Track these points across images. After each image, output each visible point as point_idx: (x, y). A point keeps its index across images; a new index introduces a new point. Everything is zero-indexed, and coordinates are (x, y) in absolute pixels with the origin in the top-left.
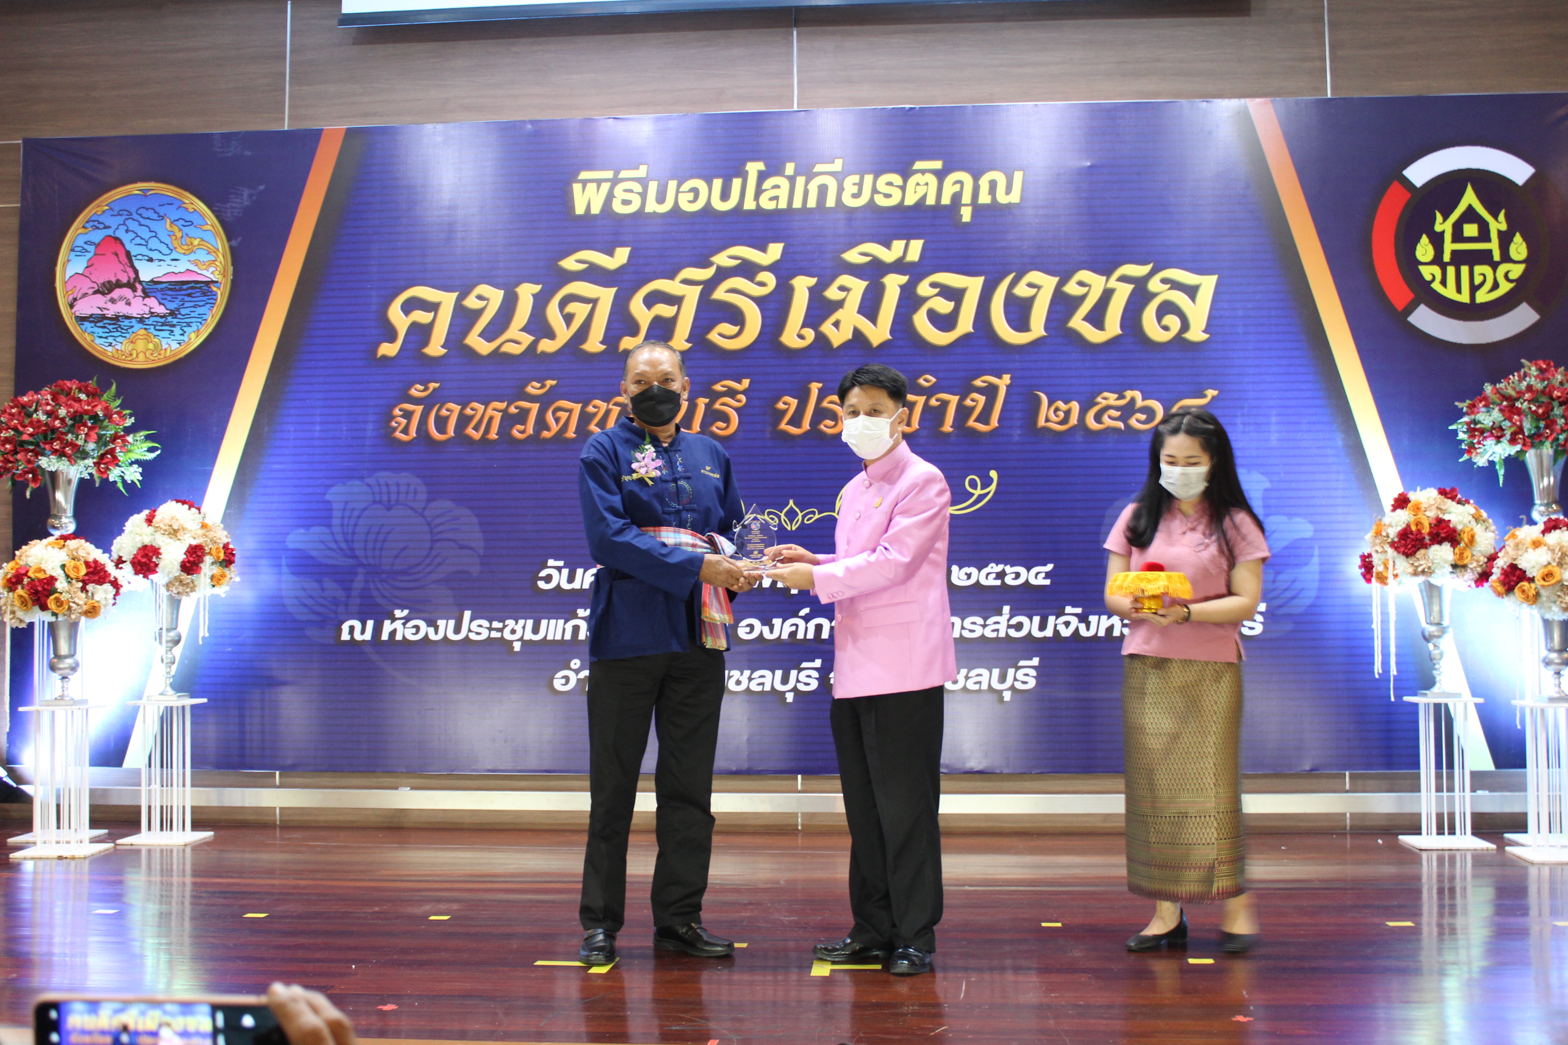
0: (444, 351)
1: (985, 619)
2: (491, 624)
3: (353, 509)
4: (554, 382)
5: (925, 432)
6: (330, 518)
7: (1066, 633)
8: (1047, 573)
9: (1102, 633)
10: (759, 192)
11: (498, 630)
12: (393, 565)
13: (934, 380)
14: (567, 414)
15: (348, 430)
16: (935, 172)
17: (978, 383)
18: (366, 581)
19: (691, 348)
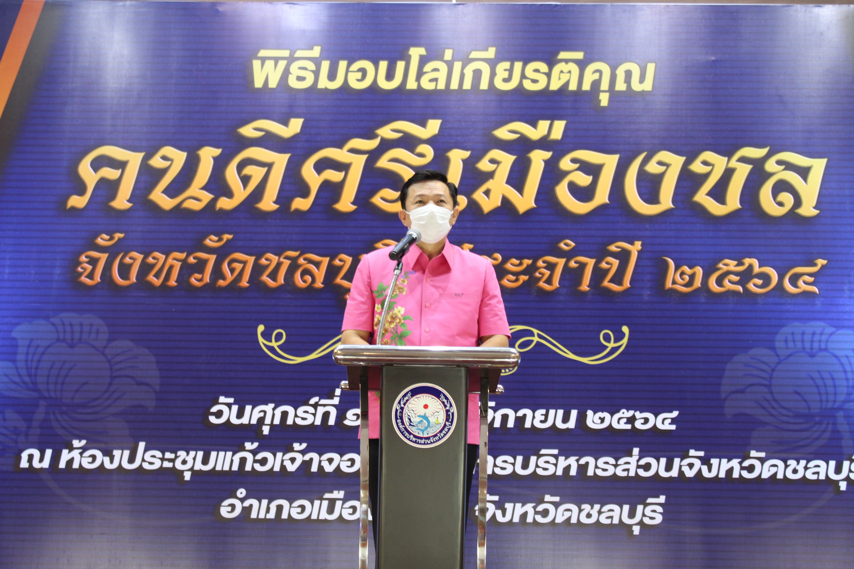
0: (129, 205)
1: (617, 460)
2: (163, 455)
3: (38, 347)
4: (230, 237)
5: (565, 291)
6: (16, 353)
7: (690, 473)
8: (672, 419)
9: (722, 475)
10: (420, 74)
11: (170, 460)
12: (73, 398)
13: (573, 244)
14: (241, 265)
15: (36, 274)
16: (576, 62)
17: (613, 248)
18: (47, 413)
19: (356, 210)
